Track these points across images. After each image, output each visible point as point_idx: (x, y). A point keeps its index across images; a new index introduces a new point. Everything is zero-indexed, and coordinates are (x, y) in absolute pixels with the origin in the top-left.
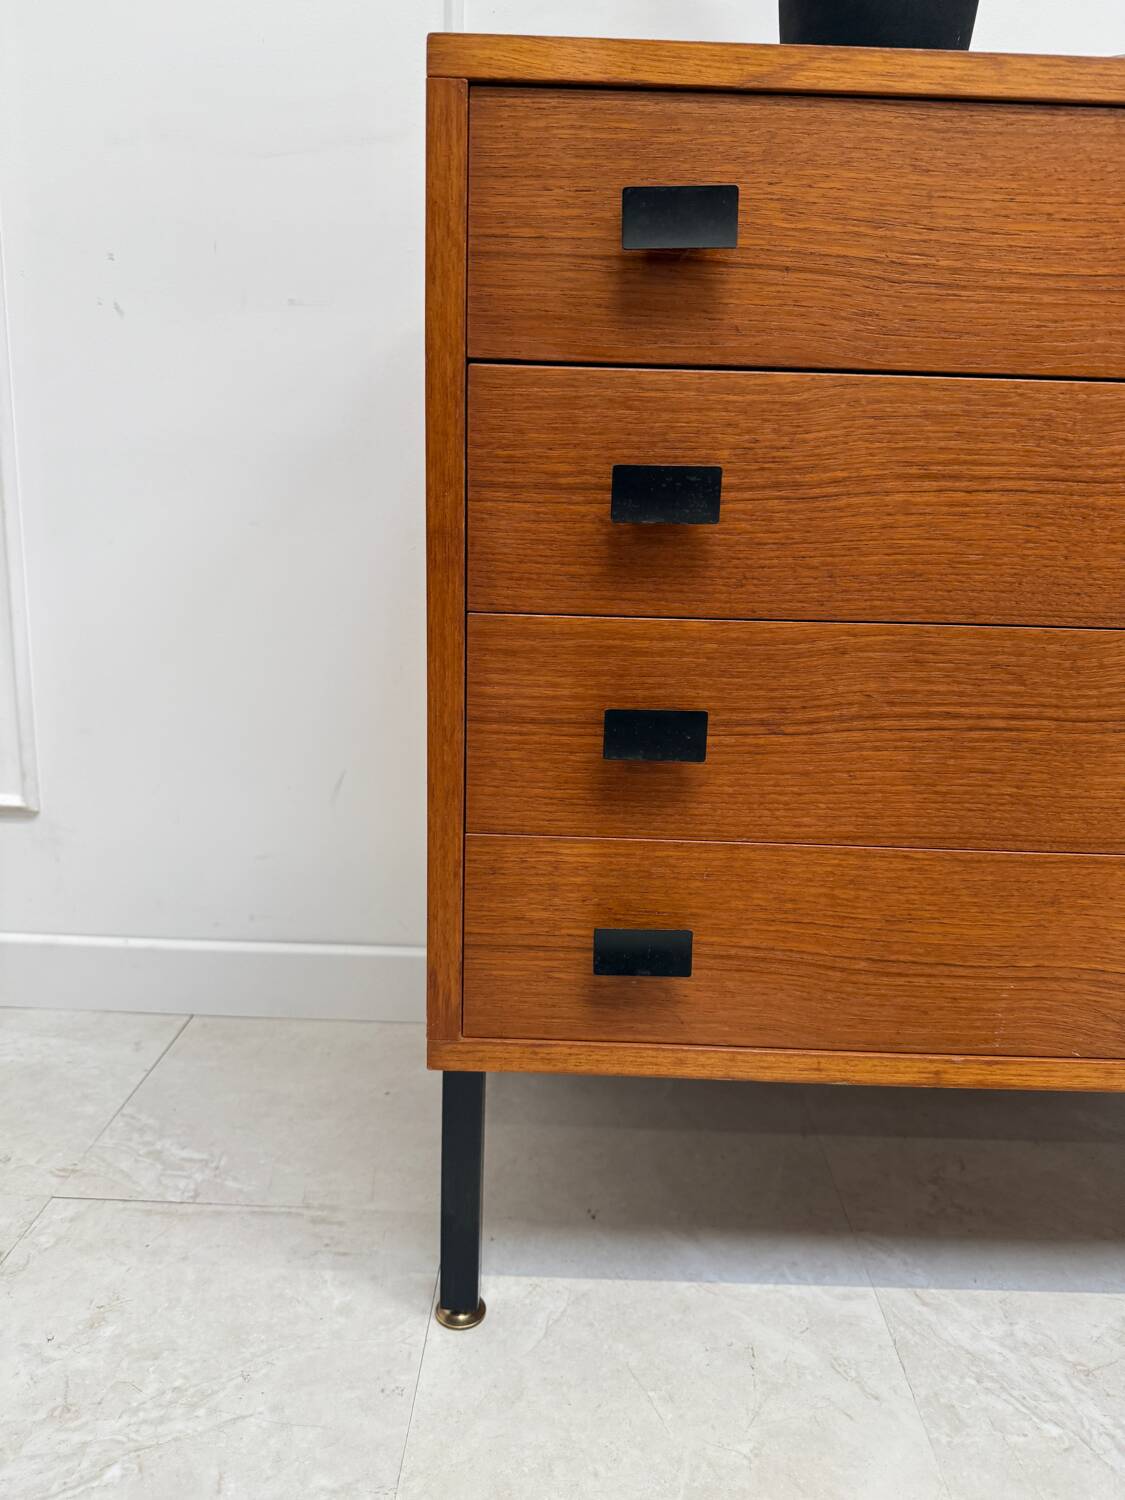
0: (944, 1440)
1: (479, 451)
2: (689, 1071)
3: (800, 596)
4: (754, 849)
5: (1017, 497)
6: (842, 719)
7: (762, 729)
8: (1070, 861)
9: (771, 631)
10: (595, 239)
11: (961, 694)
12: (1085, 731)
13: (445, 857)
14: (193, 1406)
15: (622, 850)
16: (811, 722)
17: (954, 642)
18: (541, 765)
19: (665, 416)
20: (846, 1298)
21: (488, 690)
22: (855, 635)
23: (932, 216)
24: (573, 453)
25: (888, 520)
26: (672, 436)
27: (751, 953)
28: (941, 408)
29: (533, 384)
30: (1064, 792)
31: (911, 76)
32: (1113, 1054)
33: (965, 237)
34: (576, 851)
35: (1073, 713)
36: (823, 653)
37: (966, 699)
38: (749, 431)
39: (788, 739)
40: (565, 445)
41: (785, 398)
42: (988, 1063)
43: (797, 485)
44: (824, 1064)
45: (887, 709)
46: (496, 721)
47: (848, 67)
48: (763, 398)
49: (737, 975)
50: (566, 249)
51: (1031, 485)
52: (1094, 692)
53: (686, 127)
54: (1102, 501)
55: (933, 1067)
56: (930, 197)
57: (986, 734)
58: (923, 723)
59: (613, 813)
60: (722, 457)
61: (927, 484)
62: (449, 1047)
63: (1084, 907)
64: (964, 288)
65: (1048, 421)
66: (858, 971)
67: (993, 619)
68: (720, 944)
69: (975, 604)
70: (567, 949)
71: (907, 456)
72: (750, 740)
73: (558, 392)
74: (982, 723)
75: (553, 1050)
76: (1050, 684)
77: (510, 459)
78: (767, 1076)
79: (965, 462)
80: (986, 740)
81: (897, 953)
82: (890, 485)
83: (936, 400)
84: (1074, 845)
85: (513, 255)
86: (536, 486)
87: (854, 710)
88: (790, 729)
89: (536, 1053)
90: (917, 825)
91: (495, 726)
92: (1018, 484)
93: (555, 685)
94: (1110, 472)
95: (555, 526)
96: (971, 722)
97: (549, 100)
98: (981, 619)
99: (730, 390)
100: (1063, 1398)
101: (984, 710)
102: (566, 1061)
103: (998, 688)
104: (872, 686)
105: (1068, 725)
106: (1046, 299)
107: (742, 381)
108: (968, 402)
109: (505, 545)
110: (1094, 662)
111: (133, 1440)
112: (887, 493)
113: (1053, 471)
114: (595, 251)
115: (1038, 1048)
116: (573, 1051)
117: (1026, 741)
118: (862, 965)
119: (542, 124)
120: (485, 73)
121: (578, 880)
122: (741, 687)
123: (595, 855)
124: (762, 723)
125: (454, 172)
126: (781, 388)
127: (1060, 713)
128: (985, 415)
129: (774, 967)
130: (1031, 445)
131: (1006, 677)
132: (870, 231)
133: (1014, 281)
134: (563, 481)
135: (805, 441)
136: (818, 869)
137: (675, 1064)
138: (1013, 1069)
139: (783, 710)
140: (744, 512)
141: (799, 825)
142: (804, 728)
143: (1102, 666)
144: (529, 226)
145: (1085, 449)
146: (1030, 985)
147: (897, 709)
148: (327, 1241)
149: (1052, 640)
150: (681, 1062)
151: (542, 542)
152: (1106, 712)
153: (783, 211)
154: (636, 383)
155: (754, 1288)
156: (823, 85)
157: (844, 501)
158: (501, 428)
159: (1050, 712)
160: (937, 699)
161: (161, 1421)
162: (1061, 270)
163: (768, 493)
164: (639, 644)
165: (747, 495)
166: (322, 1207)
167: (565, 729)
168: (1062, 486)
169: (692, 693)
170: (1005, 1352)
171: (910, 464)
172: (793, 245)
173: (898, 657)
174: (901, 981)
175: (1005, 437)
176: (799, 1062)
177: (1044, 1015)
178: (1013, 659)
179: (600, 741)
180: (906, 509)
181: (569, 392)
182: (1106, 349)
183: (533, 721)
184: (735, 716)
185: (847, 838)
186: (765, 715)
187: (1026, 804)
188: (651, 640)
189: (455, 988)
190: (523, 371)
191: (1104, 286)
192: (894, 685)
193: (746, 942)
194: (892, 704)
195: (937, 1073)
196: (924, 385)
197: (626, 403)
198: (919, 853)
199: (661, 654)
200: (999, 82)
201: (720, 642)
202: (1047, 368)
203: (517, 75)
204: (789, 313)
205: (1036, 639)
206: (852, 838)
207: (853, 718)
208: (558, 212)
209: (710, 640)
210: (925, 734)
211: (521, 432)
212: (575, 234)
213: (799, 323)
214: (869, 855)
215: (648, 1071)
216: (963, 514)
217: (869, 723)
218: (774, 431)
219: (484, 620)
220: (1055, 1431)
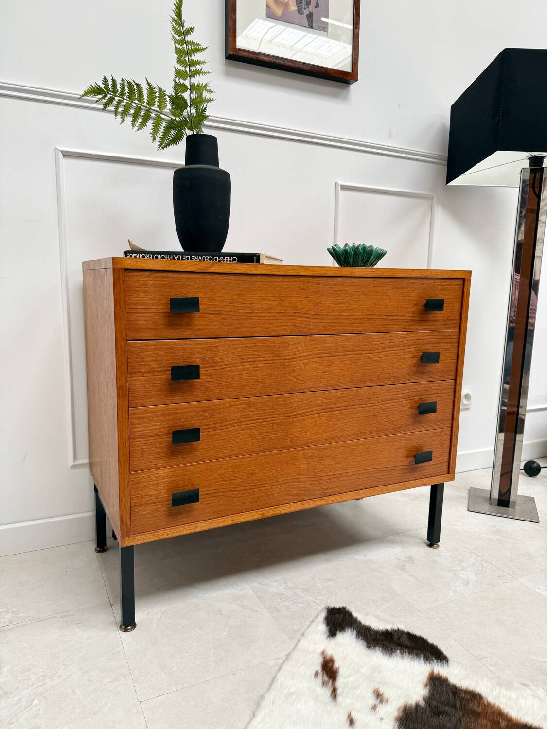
0: (276, 615)
1: (131, 364)
2: (200, 529)
3: (220, 394)
4: (213, 462)
5: (269, 365)
6: (233, 424)
7: (212, 429)
8: (289, 451)
9: (213, 403)
10: (161, 308)
11: (260, 413)
12: (288, 419)
13: (124, 481)
14: (52, 677)
15: (177, 469)
16: (225, 426)
17: (257, 401)
18: (152, 449)
19: (182, 351)
20: (242, 590)
21: (136, 430)
22: (234, 402)
23: (244, 301)
24: (158, 362)
25: (239, 373)
26: (184, 356)
27: (214, 491)
28: (249, 345)
29: (146, 346)
30: (286, 434)
31: (236, 269)
32: (304, 499)
33: (252, 305)
34: (164, 472)
35: (286, 415)
36: (226, 408)
37: (261, 415)
38: (204, 354)
39: (220, 431)
40: (155, 361)
41: (212, 345)
42: (275, 508)
43: (217, 366)
44: (235, 518)
45: (243, 420)
46: (139, 438)
47: (222, 267)
48: (206, 345)
49: (210, 499)
50: (154, 311)
51: (271, 362)
52: (290, 409)
53: (183, 281)
54: (287, 364)
55: (262, 513)
56: (243, 296)
57: (266, 423)
58: (252, 422)
59: (175, 459)
60: (198, 361)
61: (248, 364)
62: (127, 539)
63: (293, 463)
64: (252, 317)
65: (274, 346)
66: (241, 490)
67: (266, 394)
68: (206, 491)
69: (261, 391)
70: (162, 501)
71: (242, 357)
72: (210, 433)
73: (153, 347)
74: (266, 420)
75: (159, 533)
76: (280, 408)
77: (140, 365)
78: (220, 525)
79: (256, 358)
80: (266, 424)
81: (251, 483)
82: (239, 364)
83: (248, 343)
84: (289, 447)
85: (139, 313)
86: (148, 372)
87: (235, 421)
88: (220, 428)
89: (154, 535)
90: (253, 448)
91: (138, 440)
92: (269, 361)
93: (156, 425)
94: (288, 357)
95: (154, 382)
96: (263, 420)
97: (147, 274)
98: (263, 394)
99: (199, 344)
100: (302, 597)
101: (265, 417)
102: (163, 535)
103: (268, 411)
104: (239, 414)
105: (285, 418)
106: (271, 318)
107: (201, 341)
108: (255, 343)
109: (139, 388)
110: (289, 402)
111: (36, 692)
112: (239, 366)
113: (275, 358)
114: (161, 311)
115: (286, 502)
116: (166, 531)
117: (276, 423)
118: (242, 488)
119: (145, 279)
120: (129, 267)
121: (164, 480)
122: (207, 419)
123: (170, 472)
124: (213, 428)
125: (122, 292)
126: (211, 343)
127: (283, 415)
128: (260, 346)
129: (220, 494)
130: (270, 352)
131: (270, 408)
132: (230, 304)
133: (263, 315)
134: (156, 370)
135: (218, 355)
136: (230, 465)
137: (194, 528)
138: (281, 509)
139: (218, 423)
140: (205, 374)
141: (224, 454)
142: (224, 428)
143: (291, 403)
144: (142, 305)
145: (282, 352)
146: (282, 485)
147: (245, 419)
148: (71, 621)
149: (280, 398)
150: (197, 527)
151: (150, 386)
152: (293, 413)
153: (208, 300)
154: (175, 344)
155: (215, 595)
156: (217, 271)
157: (229, 369)
158: (137, 358)
159: (281, 415)
160: (255, 415)
161: (43, 685)
162: (273, 312)
163: (210, 369)
164: (179, 411)
165: (205, 369)
166: (63, 612)
167: (159, 437)
168: (278, 361)
169: (193, 422)
170: (287, 591)
171: (243, 359)
172: (212, 308)
173: (244, 406)
174: (252, 491)
175: (264, 350)
176: (228, 519)
177: (287, 493)
178: (271, 403)
179: (171, 439)
180: (243, 370)
181: (157, 347)
182: (284, 329)
183: (150, 437)
184: (206, 427)
185: (236, 455)
186: (213, 425)
187: (277, 439)
188: (182, 409)
189: (128, 520)
190: (143, 342)
191: (283, 315)
192: (244, 413)
193: (212, 489)
194: (244, 418)
195: (263, 514)
196: (245, 340)
197: (172, 349)
198: (254, 456)
199: (184, 413)
200: (257, 270)
201: (200, 408)
202: (272, 334)
203: (138, 268)
204: (212, 325)
205: (276, 398)
206: (238, 455)
207: (235, 423)
208: (151, 302)
209: (198, 407)
210: (252, 425)
211: (144, 358)
212: (156, 307)
213: (214, 327)
214: (242, 458)
215: (187, 532)
216: (257, 370)
217: (239, 424)
218: (211, 353)
219: (134, 410)
220: (302, 605)
